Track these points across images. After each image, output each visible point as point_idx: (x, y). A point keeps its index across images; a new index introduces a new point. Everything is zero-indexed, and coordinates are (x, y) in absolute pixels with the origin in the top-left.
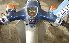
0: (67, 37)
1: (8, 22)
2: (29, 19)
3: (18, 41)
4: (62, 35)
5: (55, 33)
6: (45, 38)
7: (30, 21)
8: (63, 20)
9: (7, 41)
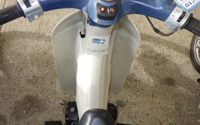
0: (187, 82)
1: (37, 9)
2: (98, 4)
3: (53, 85)
4: (174, 78)
5: (156, 69)
6: (129, 83)
7: (102, 9)
8: (191, 15)
9: (22, 85)
